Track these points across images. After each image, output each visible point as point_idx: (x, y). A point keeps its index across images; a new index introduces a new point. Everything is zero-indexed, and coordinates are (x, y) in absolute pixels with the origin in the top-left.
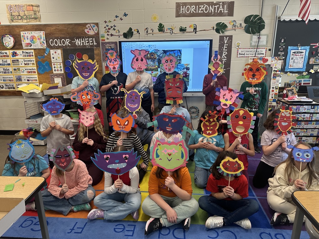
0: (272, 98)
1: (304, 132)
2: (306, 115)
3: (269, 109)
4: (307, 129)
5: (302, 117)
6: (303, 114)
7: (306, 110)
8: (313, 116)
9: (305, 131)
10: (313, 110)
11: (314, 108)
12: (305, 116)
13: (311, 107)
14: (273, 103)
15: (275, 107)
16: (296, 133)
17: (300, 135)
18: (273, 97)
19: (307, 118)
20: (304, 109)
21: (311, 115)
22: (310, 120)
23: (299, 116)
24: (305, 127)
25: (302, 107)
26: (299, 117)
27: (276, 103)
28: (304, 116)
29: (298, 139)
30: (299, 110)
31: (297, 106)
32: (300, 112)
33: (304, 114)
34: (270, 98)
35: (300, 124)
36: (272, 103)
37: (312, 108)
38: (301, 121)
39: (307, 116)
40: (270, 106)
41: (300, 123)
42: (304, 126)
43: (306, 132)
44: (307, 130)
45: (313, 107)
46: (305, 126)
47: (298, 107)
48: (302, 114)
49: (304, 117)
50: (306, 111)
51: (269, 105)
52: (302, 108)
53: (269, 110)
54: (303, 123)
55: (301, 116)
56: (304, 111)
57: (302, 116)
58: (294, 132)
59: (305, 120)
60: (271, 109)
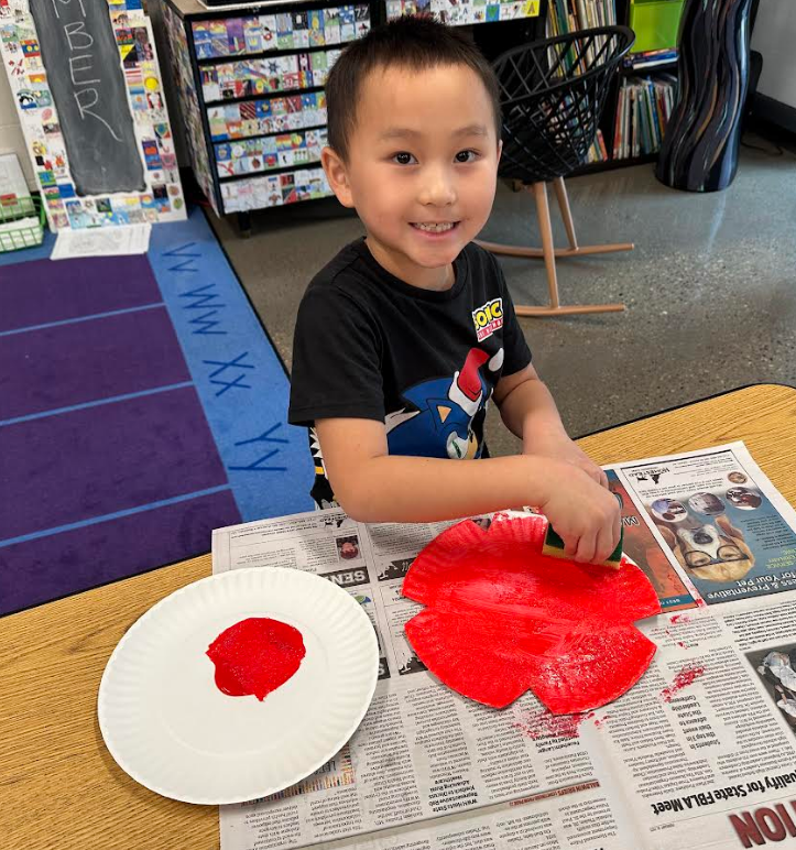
1: (294, 146)
2: (280, 61)
3: (124, 51)
4: (301, 132)
5: (264, 76)
6: (266, 62)
7: (275, 36)
8: (313, 64)
9: (298, 139)
10: (305, 32)
11: (305, 25)
12: (279, 71)
13: (294, 20)
14: (131, 13)
15: (146, 38)
16: (260, 158)
17: (281, 164)
19: (290, 77)
20: (265, 33)
21: (304, 62)
22: (305, 84)
23: (252, 72)
24: (294, 121)
25: (250, 23)
26: (253, 77)
27: (141, 11)
28: (273, 67)
29: (278, 183)
30: (243, 44)
31: (231, 23)
32: (249, 52)
33: (272, 60)
35: (269, 111)
36: (124, 17)
37: (297, 27)
38: (267, 96)
39: (287, 65)
40: (122, 33)
41: (266, 107)
42: (286, 118)
43: (303, 145)
44: (304, 137)
45: (299, 19)
46: (291, 116)
47: (235, 27)
48: (262, 62)
49: (274, 75)
50: (274, 43)
51: (115, 27)
52: (253, 30)
53: (123, 56)
54: (278, 105)
55: (262, 71)
56: (266, 46)
57: (267, 72)
58: (250, 154)
59: (281, 87)
60: (130, 47)
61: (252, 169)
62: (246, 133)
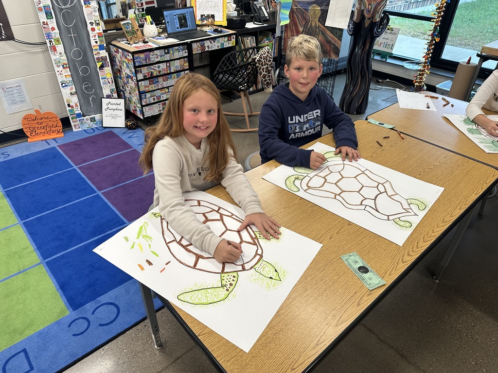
0: (96, 42)
1: (166, 93)
2: (161, 65)
3: (99, 65)
4: (168, 87)
5: (156, 70)
6: (156, 65)
7: (159, 57)
8: (171, 65)
9: (167, 90)
10: (168, 55)
11: (168, 53)
12: (160, 68)
13: (165, 51)
14: (101, 52)
15: (107, 60)
16: (155, 97)
17: (162, 99)
18: (98, 40)
19: (164, 70)
20: (156, 56)
21: (168, 64)
22: (169, 72)
23: (152, 69)
24: (165, 84)
25: (151, 53)
26: (153, 71)
27: (105, 50)
28: (159, 67)
29: (161, 105)
30: (149, 60)
31: (146, 53)
32: (152, 62)
33: (158, 65)
34: (93, 43)
35: (158, 82)
36: (99, 53)
37: (166, 53)
38: (157, 77)
39: (163, 66)
40: (98, 59)
41: (157, 80)
42: (163, 83)
43: (169, 92)
44: (168, 89)
45: (166, 51)
46: (165, 83)
47: (147, 55)
48: (155, 65)
49: (159, 69)
50: (159, 59)
51: (95, 57)
52: (152, 55)
53: (98, 66)
54: (161, 79)
55: (155, 68)
56: (157, 60)
57: (157, 69)
58: (152, 96)
59: (161, 73)
60: (101, 63)
61: (153, 102)
62: (151, 90)
